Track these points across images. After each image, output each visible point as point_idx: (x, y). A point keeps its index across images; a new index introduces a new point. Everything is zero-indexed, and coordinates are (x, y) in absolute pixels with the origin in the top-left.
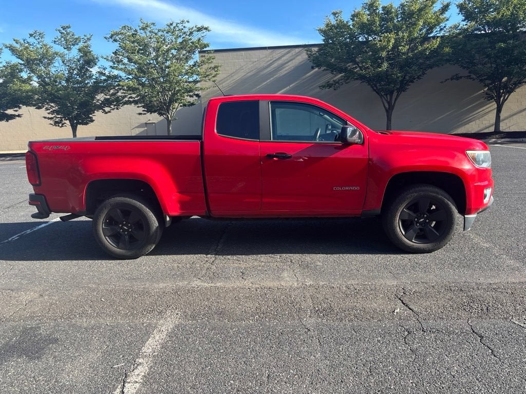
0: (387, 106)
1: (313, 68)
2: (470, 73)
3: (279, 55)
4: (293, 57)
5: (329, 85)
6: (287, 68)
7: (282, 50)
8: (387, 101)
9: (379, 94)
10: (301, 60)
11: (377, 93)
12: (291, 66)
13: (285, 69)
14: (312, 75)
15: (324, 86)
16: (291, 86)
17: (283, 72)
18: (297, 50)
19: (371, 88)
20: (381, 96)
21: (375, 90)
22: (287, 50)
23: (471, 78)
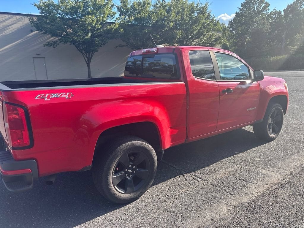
0: (87, 60)
1: (32, 31)
2: (127, 44)
3: (4, 19)
4: (15, 22)
5: (49, 44)
6: (11, 29)
7: (6, 15)
8: (86, 57)
9: (81, 52)
10: (22, 24)
11: (80, 51)
12: (14, 28)
13: (9, 30)
14: (32, 36)
15: (47, 45)
16: (16, 43)
17: (8, 32)
18: (18, 17)
19: (77, 49)
20: (83, 54)
21: (78, 50)
22: (10, 16)
23: (128, 47)
